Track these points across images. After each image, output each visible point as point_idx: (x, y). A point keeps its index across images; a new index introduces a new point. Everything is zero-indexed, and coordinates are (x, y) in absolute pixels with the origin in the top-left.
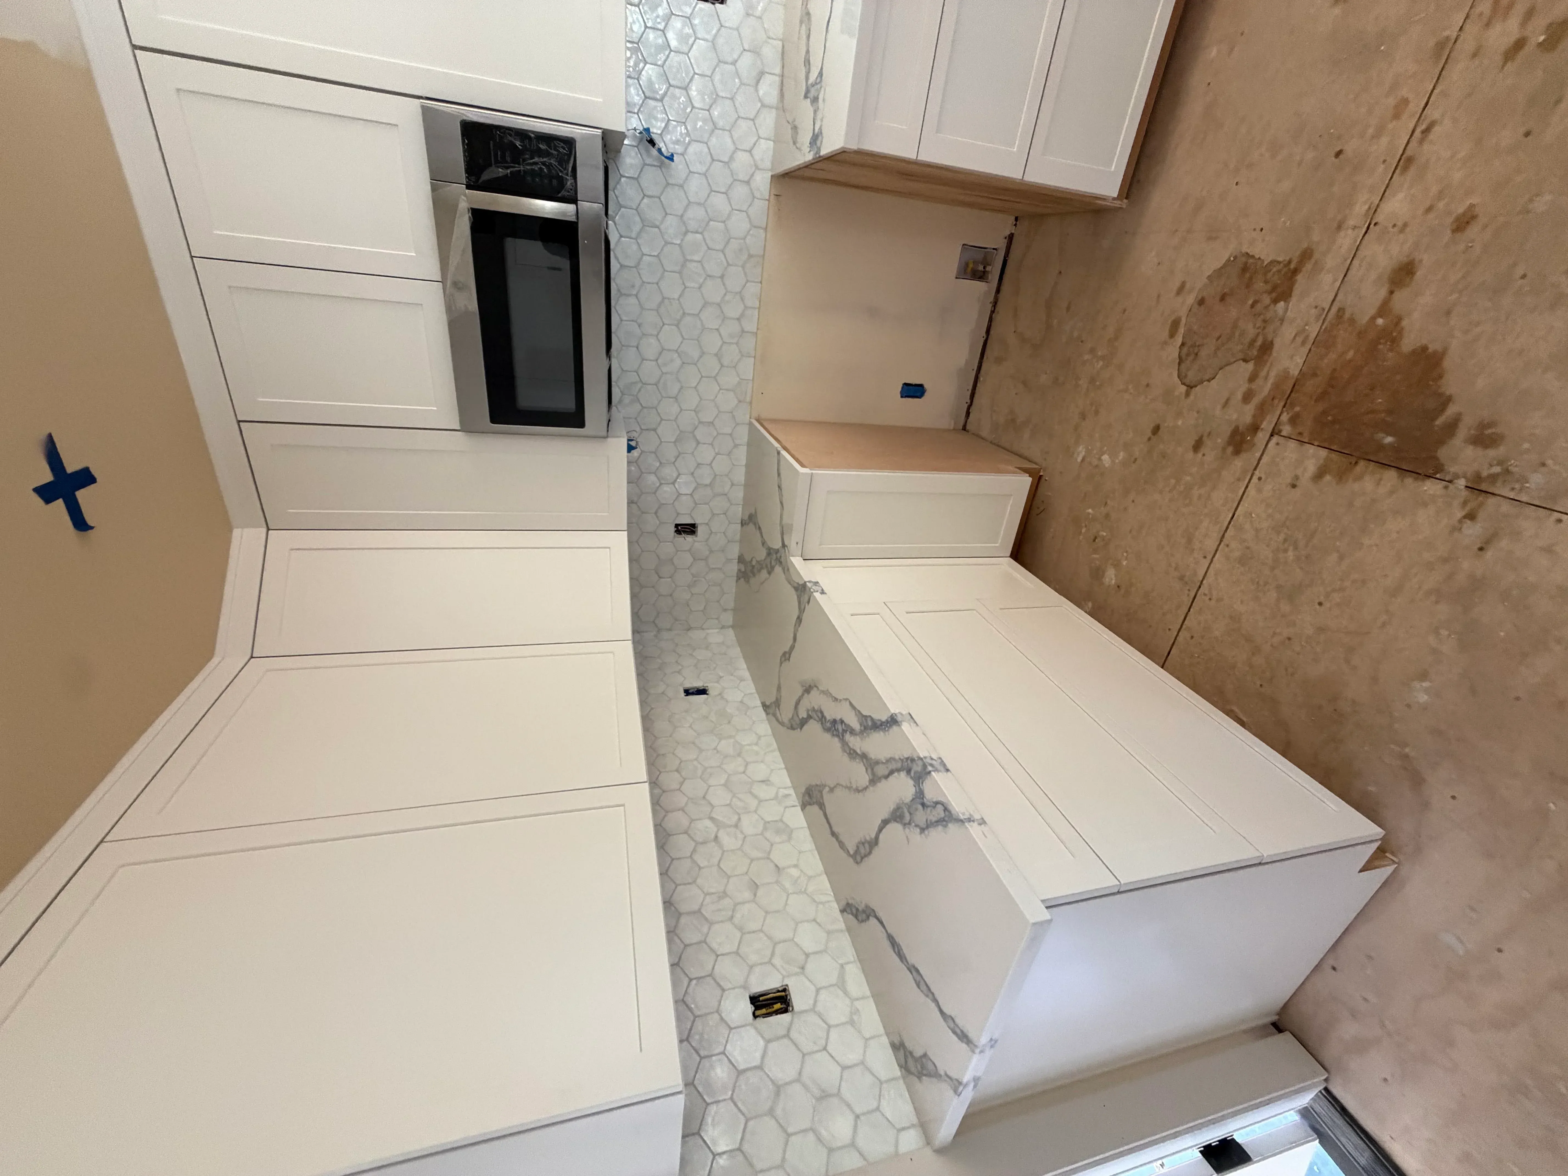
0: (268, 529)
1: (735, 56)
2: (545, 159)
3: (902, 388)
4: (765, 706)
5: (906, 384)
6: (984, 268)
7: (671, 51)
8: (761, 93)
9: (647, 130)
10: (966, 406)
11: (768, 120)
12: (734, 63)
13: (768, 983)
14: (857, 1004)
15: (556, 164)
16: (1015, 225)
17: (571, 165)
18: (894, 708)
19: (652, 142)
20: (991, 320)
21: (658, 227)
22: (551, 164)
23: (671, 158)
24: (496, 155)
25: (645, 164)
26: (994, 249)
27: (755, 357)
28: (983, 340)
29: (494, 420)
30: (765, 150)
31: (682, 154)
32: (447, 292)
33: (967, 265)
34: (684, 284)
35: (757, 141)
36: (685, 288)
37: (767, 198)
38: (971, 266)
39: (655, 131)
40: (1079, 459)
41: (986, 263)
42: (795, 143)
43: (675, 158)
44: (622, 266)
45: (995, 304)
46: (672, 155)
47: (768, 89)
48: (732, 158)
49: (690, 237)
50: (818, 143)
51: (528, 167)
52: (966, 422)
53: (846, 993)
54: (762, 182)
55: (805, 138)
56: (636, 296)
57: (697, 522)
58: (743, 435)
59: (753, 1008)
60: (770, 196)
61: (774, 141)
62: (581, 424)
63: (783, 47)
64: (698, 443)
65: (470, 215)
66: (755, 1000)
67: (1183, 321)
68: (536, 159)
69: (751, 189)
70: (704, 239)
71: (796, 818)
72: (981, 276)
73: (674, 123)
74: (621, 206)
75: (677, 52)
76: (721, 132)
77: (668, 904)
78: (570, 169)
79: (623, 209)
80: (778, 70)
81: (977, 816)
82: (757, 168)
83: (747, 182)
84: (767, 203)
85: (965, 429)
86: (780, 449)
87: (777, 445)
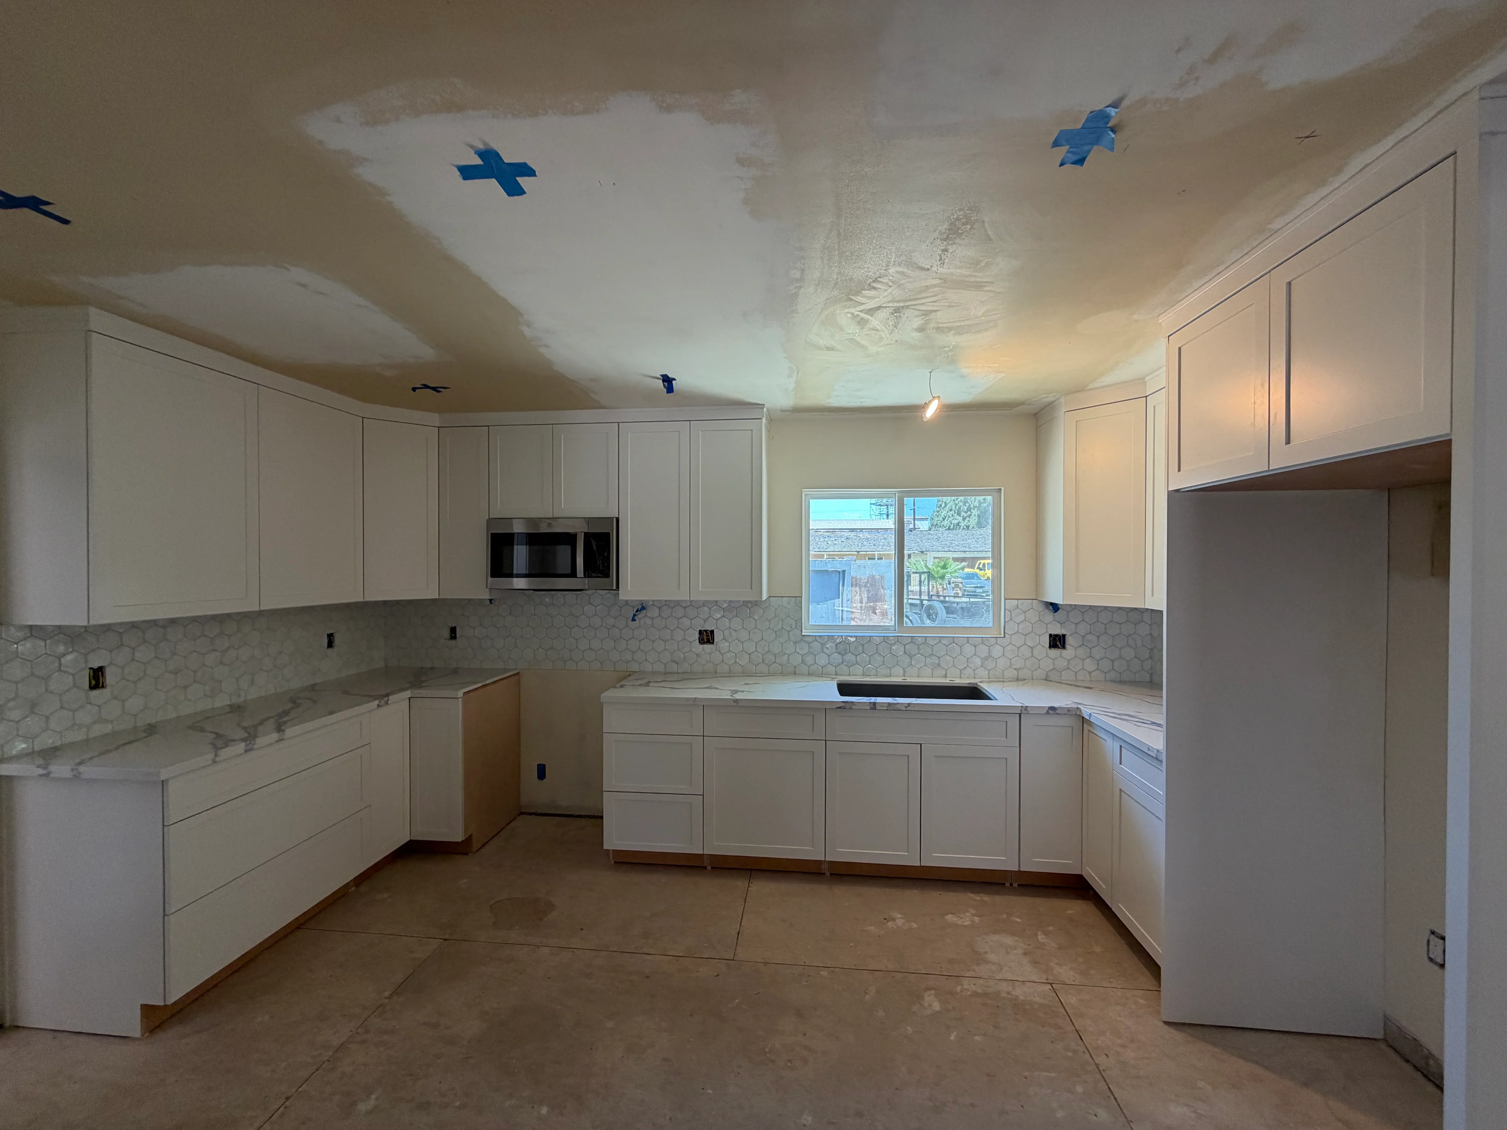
0: (439, 427)
1: (681, 650)
3: (544, 765)
4: (315, 685)
5: (545, 767)
7: (679, 619)
8: (670, 663)
12: (678, 649)
13: (110, 678)
14: (84, 730)
17: (601, 576)
18: (289, 732)
23: (633, 620)
24: (600, 546)
27: (553, 669)
29: (492, 534)
30: (648, 667)
31: (640, 626)
32: (545, 520)
35: (651, 663)
36: (583, 629)
37: (628, 670)
47: (672, 667)
48: (642, 650)
49: (606, 630)
53: (94, 723)
54: (635, 667)
57: (458, 639)
59: (95, 668)
60: (629, 672)
62: (493, 575)
63: (688, 673)
65: (574, 532)
66: (101, 669)
67: (533, 896)
69: (630, 661)
70: (606, 638)
71: (222, 701)
73: (651, 622)
75: (679, 622)
76: (652, 645)
77: (173, 621)
80: (680, 671)
81: (218, 759)
83: (633, 659)
84: (626, 670)
85: (522, 813)
86: (484, 683)
87: (488, 682)
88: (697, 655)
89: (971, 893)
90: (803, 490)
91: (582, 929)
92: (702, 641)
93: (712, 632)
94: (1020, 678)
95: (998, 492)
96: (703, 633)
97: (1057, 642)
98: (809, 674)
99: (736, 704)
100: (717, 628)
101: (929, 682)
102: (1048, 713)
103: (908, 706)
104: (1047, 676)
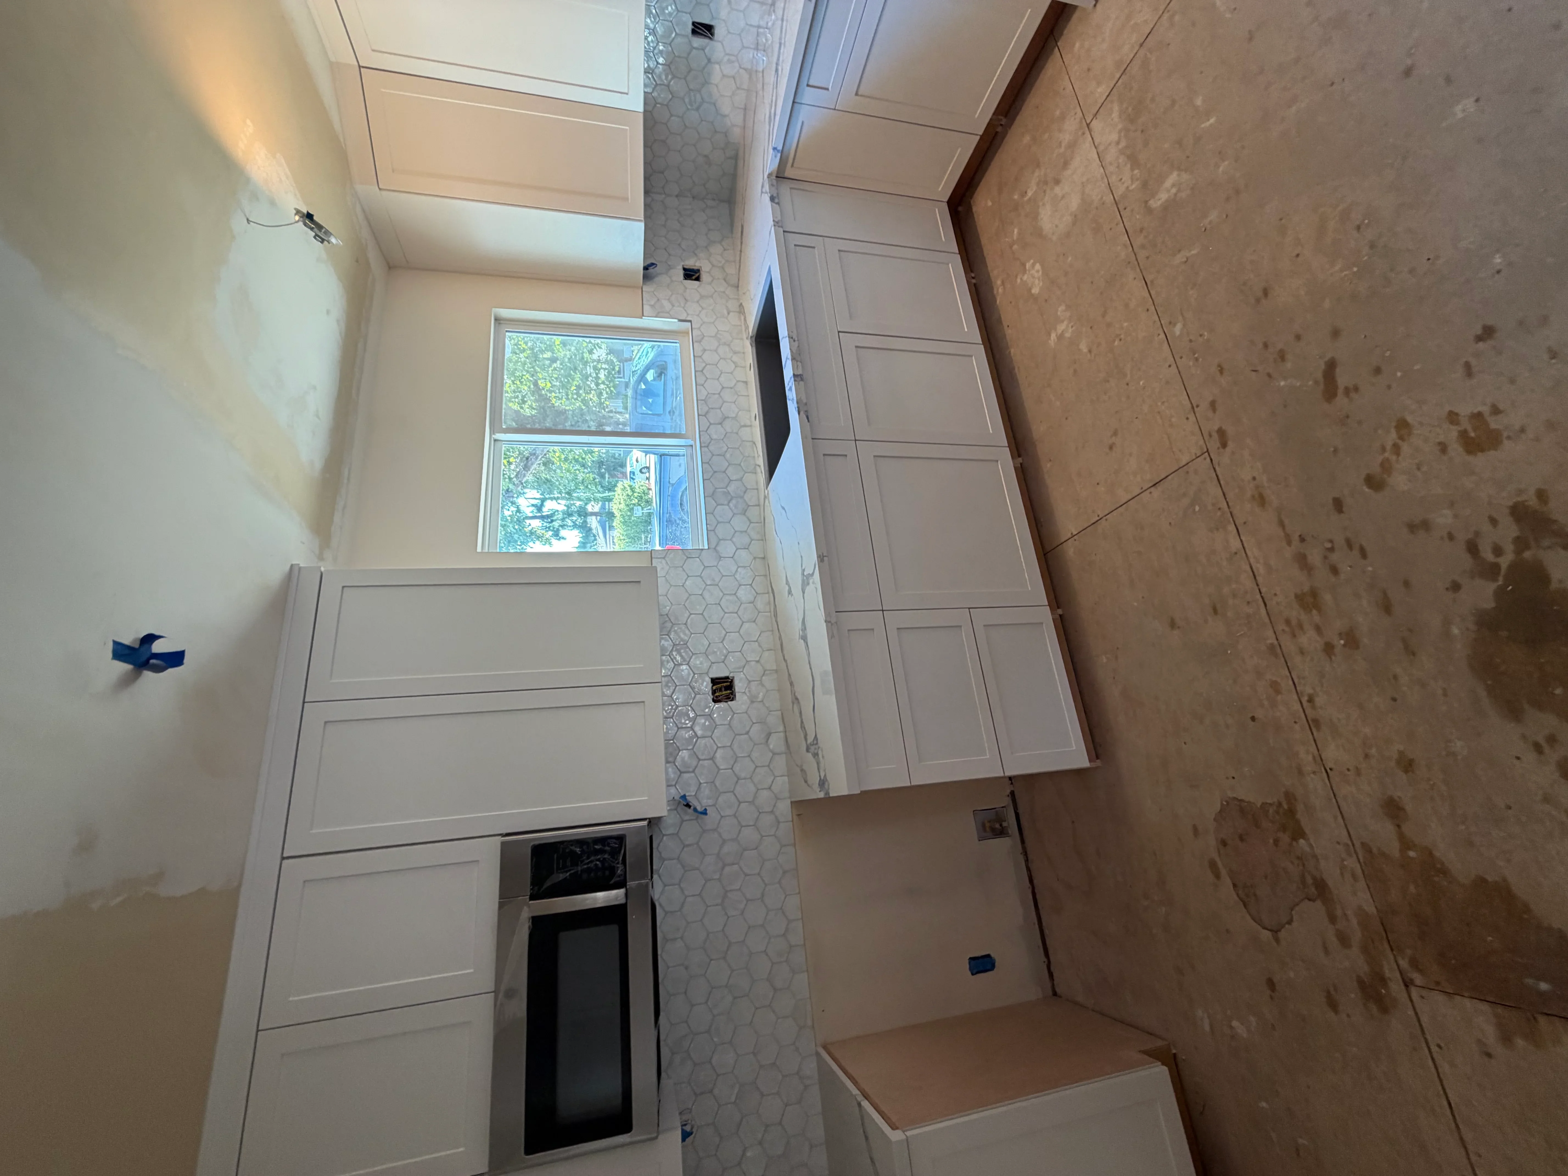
1: (747, 729)
2: (599, 857)
3: (970, 963)
5: (971, 959)
6: (1001, 825)
7: (698, 738)
8: (771, 747)
9: (684, 797)
10: (1045, 967)
11: (780, 763)
12: (747, 733)
15: (609, 857)
16: (1012, 784)
17: (621, 855)
19: (688, 806)
20: (1028, 869)
21: (698, 869)
22: (604, 859)
23: (705, 813)
24: (558, 864)
25: (683, 821)
26: (1003, 807)
27: (807, 971)
28: (1030, 891)
30: (781, 783)
31: (714, 805)
32: (498, 1003)
33: (984, 825)
34: (726, 914)
35: (774, 779)
36: (728, 917)
37: (791, 819)
38: (988, 825)
39: (690, 793)
40: (1207, 1028)
41: (1000, 819)
42: (806, 782)
43: (708, 812)
44: (666, 913)
45: (1025, 853)
46: (706, 810)
47: (776, 742)
48: (755, 797)
49: (727, 869)
50: (826, 786)
51: (585, 866)
52: (1053, 986)
54: (784, 808)
55: (814, 780)
56: (682, 938)
58: (811, 1068)
60: (792, 817)
61: (788, 776)
62: (628, 1128)
63: (782, 714)
64: (762, 1095)
65: (530, 923)
67: (1218, 860)
68: (592, 858)
69: (776, 817)
70: (741, 868)
72: (1001, 833)
73: (705, 784)
74: (664, 860)
75: (703, 737)
76: (743, 781)
78: (621, 858)
79: (666, 862)
80: (781, 728)
82: (778, 799)
83: (772, 812)
84: (791, 823)
85: (1055, 994)
86: (860, 1098)
87: (855, 1091)
88: (752, 702)
89: (996, 301)
90: (479, 549)
91: (1253, 719)
92: (731, 697)
93: (714, 681)
94: (738, 310)
95: (500, 323)
96: (717, 697)
97: (691, 274)
98: (763, 539)
99: (825, 558)
100: (707, 673)
101: (756, 385)
102: (778, 203)
103: (792, 338)
104: (732, 286)
